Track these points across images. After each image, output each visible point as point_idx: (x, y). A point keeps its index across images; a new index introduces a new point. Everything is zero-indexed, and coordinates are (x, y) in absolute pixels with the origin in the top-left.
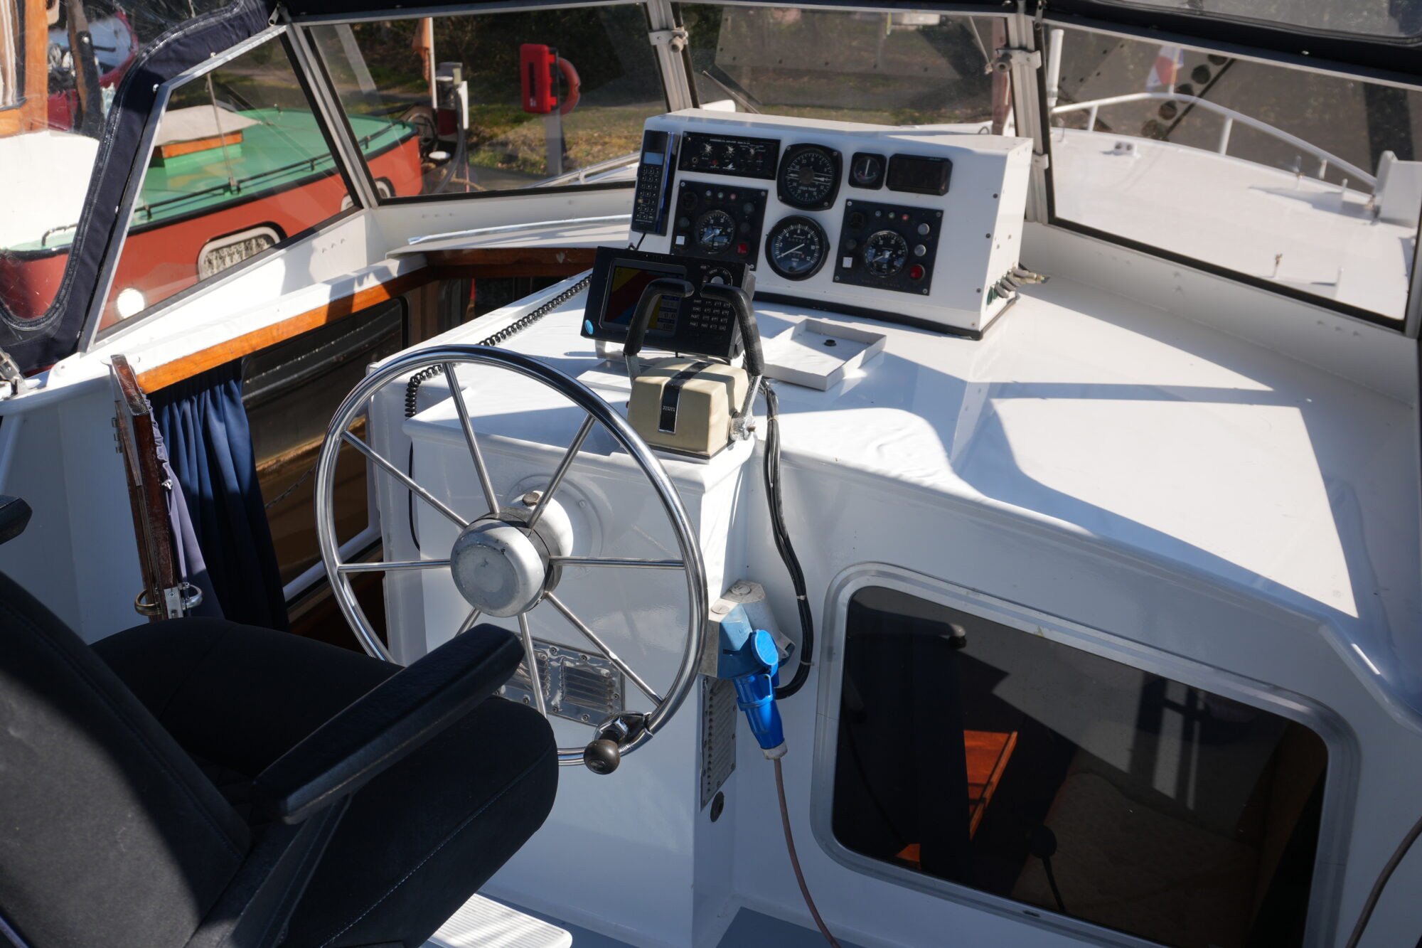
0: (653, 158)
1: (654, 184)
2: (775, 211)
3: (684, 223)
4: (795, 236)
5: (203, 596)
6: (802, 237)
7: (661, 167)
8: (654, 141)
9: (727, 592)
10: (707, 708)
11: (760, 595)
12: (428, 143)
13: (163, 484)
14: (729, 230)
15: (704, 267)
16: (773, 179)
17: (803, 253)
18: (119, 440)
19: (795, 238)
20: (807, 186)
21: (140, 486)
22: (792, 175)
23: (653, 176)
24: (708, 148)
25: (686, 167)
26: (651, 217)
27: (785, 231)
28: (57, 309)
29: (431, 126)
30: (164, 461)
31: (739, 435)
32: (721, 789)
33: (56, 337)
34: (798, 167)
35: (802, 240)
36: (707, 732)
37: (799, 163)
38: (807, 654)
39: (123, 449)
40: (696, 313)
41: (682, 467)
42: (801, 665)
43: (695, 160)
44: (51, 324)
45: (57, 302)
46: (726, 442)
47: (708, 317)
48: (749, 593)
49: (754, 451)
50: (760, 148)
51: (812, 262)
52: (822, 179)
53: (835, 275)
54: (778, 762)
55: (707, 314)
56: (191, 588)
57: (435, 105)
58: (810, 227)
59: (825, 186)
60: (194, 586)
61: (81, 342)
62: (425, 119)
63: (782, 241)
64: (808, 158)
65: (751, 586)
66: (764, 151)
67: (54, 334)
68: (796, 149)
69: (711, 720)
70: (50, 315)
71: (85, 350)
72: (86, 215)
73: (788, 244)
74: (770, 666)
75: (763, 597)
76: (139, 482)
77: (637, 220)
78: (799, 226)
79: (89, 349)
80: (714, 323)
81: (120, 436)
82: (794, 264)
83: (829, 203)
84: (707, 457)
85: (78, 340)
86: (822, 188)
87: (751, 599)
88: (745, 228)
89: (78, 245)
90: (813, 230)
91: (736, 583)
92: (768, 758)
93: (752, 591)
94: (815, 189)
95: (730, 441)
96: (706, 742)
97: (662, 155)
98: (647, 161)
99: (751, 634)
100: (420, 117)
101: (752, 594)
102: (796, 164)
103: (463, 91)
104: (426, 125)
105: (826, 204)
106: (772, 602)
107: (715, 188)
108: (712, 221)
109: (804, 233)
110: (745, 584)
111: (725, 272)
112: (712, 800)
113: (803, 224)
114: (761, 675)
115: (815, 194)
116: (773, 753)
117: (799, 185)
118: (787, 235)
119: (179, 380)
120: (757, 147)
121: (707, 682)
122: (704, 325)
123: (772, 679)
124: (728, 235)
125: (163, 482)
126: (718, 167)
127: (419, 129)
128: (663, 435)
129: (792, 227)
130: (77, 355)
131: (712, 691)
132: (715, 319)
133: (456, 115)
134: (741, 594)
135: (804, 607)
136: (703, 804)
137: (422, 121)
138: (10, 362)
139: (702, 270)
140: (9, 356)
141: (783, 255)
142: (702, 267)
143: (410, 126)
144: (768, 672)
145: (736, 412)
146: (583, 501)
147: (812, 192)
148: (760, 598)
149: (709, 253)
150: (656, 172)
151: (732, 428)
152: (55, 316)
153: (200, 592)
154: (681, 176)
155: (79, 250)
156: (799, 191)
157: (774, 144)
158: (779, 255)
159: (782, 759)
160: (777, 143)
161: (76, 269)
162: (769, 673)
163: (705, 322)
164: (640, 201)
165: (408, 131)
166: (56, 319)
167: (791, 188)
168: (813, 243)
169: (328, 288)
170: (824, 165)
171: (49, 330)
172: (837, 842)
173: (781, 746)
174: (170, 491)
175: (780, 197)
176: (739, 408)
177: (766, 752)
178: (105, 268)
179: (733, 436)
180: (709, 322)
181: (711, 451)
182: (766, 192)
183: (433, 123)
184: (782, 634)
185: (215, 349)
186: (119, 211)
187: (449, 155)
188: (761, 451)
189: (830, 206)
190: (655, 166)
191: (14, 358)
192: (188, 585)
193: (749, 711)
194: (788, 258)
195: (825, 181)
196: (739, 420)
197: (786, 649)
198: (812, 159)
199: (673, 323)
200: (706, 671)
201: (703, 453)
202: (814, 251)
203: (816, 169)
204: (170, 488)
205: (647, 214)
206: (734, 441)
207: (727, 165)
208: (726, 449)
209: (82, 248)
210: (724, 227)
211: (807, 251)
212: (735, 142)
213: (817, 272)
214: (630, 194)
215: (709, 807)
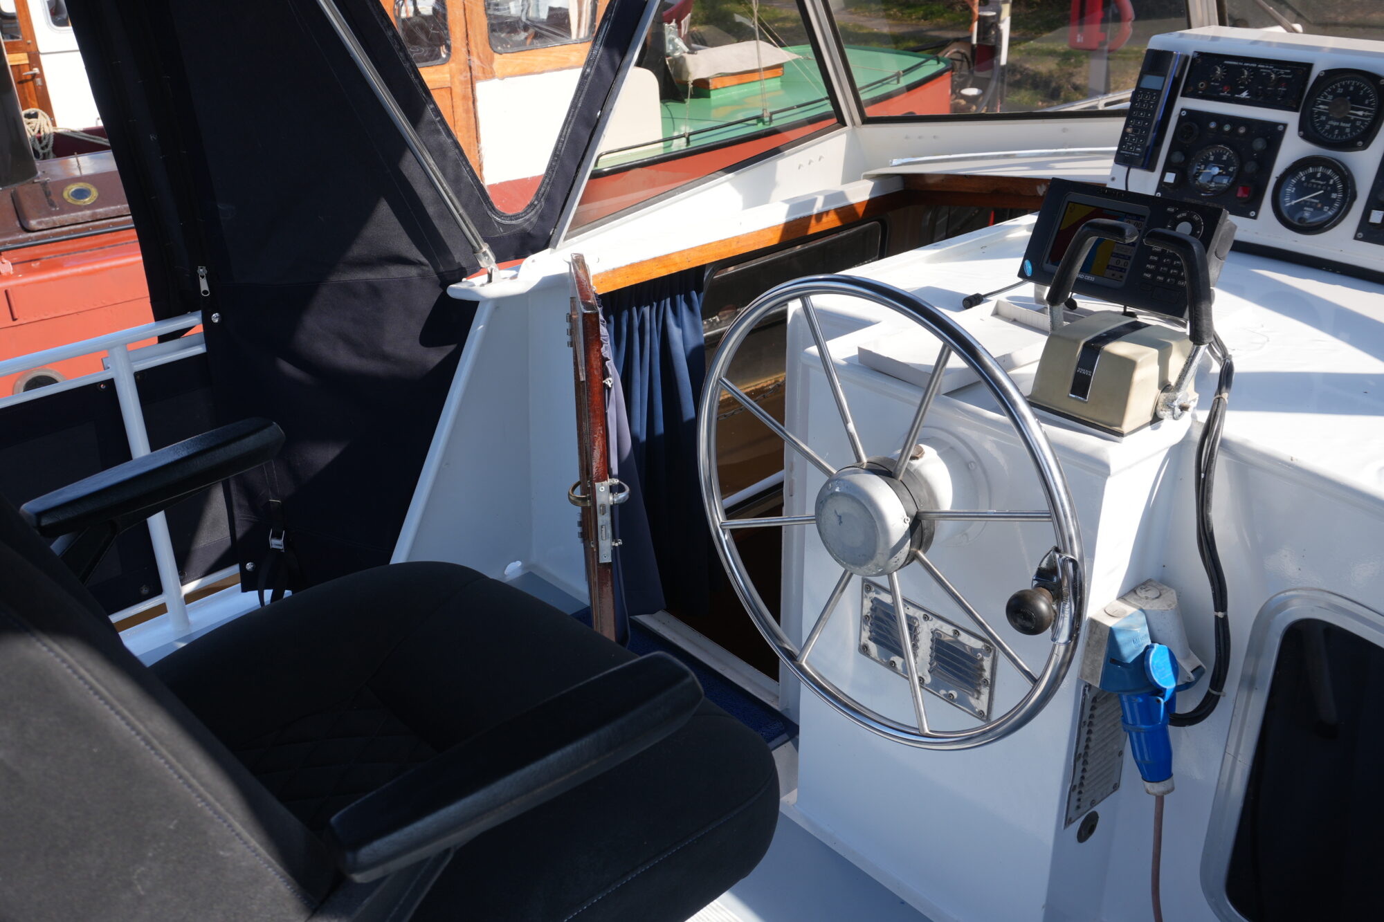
0: (1152, 82)
1: (1147, 111)
2: (1293, 148)
3: (1178, 157)
4: (1313, 181)
5: (630, 495)
6: (1321, 183)
7: (1159, 92)
8: (1156, 61)
9: (1130, 592)
10: (1086, 718)
11: (1171, 603)
12: (962, 80)
13: (604, 382)
14: (1231, 169)
15: (1171, 210)
16: (1296, 110)
17: (1320, 202)
18: (571, 334)
19: (1313, 183)
20: (1339, 121)
21: (583, 382)
22: (1321, 106)
23: (1148, 102)
24: (1219, 71)
25: (1190, 93)
26: (1139, 149)
27: (1301, 174)
28: (536, 206)
29: (968, 62)
30: (607, 359)
31: (1169, 412)
32: (1096, 809)
33: (532, 232)
34: (1330, 97)
35: (1322, 185)
36: (1083, 744)
37: (1333, 92)
38: (1218, 680)
39: (572, 344)
40: (1152, 262)
41: (1087, 442)
42: (1208, 693)
43: (1202, 85)
44: (528, 220)
45: (536, 199)
46: (1150, 419)
47: (1165, 269)
48: (1157, 598)
49: (1189, 433)
50: (1286, 74)
51: (1330, 213)
52: (1360, 113)
53: (1359, 230)
54: (1160, 800)
55: (1165, 265)
56: (620, 484)
57: (974, 41)
58: (1334, 171)
59: (1363, 121)
60: (623, 483)
61: (553, 239)
62: (963, 54)
63: (1295, 185)
64: (1346, 87)
65: (1163, 589)
66: (1290, 76)
67: (530, 229)
68: (1333, 75)
69: (1089, 732)
70: (528, 211)
71: (555, 247)
72: (570, 118)
73: (1302, 190)
74: (1165, 689)
75: (1173, 606)
76: (583, 378)
77: (1122, 152)
78: (1321, 169)
79: (558, 246)
80: (1172, 276)
81: (572, 332)
82: (1307, 215)
83: (1363, 141)
84: (1121, 435)
85: (551, 237)
86: (1358, 123)
87: (1155, 606)
88: (1250, 167)
89: (560, 146)
90: (1338, 175)
91: (1144, 584)
92: (1148, 792)
93: (1161, 597)
94: (1349, 125)
95: (1156, 419)
96: (1080, 754)
97: (1164, 78)
98: (1144, 85)
99: (1148, 647)
100: (958, 52)
101: (1161, 599)
102: (1329, 93)
103: (1005, 27)
104: (962, 61)
105: (1360, 143)
106: (1185, 612)
107: (1221, 119)
108: (1212, 158)
109: (1325, 177)
110: (1154, 587)
111: (1196, 218)
112: (1083, 818)
113: (1327, 167)
114: (1153, 697)
115: (1348, 130)
116: (1157, 788)
117: (1329, 119)
118: (1303, 179)
119: (633, 283)
120: (1282, 71)
121: (1089, 690)
122: (1160, 278)
123: (1165, 704)
124: (1229, 174)
125: (604, 379)
126: (1229, 95)
127: (953, 65)
128: (1073, 401)
129: (1311, 170)
130: (548, 250)
131: (1094, 700)
132: (1175, 271)
133: (994, 51)
134: (1147, 598)
135: (1222, 627)
136: (1068, 822)
137: (958, 56)
138: (488, 252)
139: (1169, 213)
140: (488, 246)
141: (1293, 202)
142: (1169, 209)
143: (944, 61)
144: (1162, 694)
145: (1170, 385)
146: (973, 462)
147: (1345, 128)
148: (1169, 606)
149: (1203, 194)
150: (1152, 98)
151: (1160, 404)
152: (533, 212)
153: (628, 489)
154: (1184, 103)
155: (560, 151)
156: (1328, 127)
157: (1305, 69)
158: (1288, 202)
159: (1166, 797)
160: (1308, 67)
161: (556, 168)
162: (1163, 697)
163: (1161, 274)
164: (1129, 130)
165: (942, 66)
166: (533, 215)
167: (1318, 122)
168: (1334, 189)
169: (786, 207)
170: (1366, 96)
171: (525, 225)
172: (1229, 903)
173: (1167, 781)
174: (609, 389)
175: (1302, 133)
176: (1173, 379)
177: (1148, 785)
178: (582, 170)
179: (1161, 413)
180: (1166, 275)
181: (1126, 428)
182: (1285, 125)
183: (970, 60)
184: (1192, 652)
185: (673, 256)
186: (600, 116)
187: (981, 91)
188: (1197, 434)
189: (1365, 146)
190: (1152, 91)
191: (492, 248)
192: (616, 481)
193: (1134, 735)
194: (1300, 207)
195: (1363, 116)
196: (1170, 395)
197: (1192, 672)
198: (1351, 88)
199: (1125, 272)
200: (1087, 678)
201: (1117, 429)
202: (1334, 200)
203: (1352, 101)
204: (610, 386)
205: (1135, 145)
206: (1161, 419)
207: (1242, 91)
208: (1149, 428)
209: (563, 149)
210: (1224, 166)
211: (1326, 200)
212: (1254, 65)
213: (1335, 225)
214: (1119, 124)
215: (1077, 825)
